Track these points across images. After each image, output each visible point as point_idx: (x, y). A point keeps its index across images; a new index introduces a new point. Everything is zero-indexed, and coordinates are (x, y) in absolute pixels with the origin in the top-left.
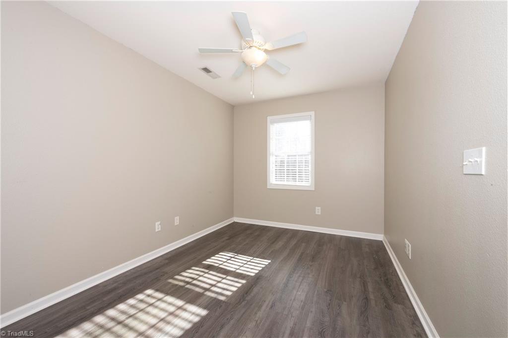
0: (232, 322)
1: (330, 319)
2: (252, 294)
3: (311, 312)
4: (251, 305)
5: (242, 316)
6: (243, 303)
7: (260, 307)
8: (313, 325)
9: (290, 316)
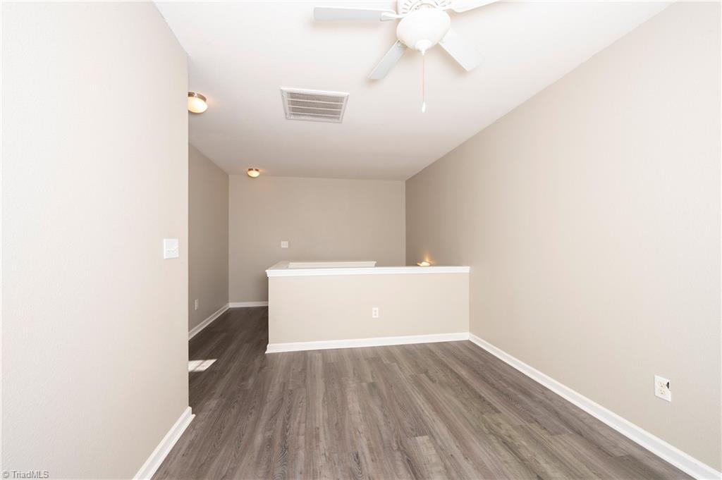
0: (382, 423)
1: (273, 473)
2: (399, 463)
3: (301, 473)
4: (384, 448)
5: (380, 431)
6: (394, 445)
7: (371, 450)
8: (295, 455)
9: (327, 454)
